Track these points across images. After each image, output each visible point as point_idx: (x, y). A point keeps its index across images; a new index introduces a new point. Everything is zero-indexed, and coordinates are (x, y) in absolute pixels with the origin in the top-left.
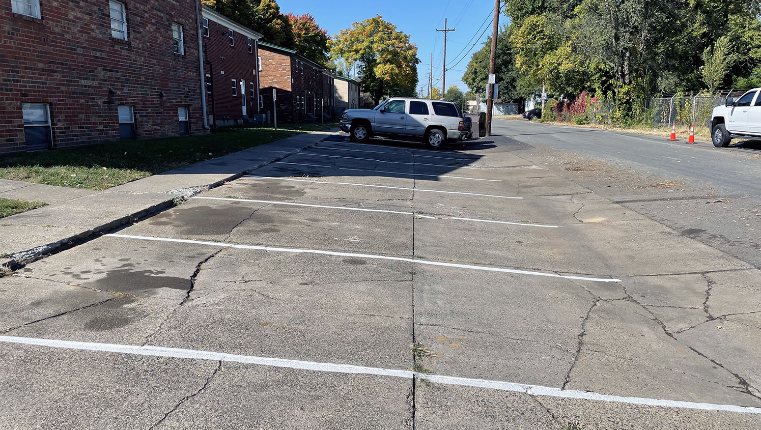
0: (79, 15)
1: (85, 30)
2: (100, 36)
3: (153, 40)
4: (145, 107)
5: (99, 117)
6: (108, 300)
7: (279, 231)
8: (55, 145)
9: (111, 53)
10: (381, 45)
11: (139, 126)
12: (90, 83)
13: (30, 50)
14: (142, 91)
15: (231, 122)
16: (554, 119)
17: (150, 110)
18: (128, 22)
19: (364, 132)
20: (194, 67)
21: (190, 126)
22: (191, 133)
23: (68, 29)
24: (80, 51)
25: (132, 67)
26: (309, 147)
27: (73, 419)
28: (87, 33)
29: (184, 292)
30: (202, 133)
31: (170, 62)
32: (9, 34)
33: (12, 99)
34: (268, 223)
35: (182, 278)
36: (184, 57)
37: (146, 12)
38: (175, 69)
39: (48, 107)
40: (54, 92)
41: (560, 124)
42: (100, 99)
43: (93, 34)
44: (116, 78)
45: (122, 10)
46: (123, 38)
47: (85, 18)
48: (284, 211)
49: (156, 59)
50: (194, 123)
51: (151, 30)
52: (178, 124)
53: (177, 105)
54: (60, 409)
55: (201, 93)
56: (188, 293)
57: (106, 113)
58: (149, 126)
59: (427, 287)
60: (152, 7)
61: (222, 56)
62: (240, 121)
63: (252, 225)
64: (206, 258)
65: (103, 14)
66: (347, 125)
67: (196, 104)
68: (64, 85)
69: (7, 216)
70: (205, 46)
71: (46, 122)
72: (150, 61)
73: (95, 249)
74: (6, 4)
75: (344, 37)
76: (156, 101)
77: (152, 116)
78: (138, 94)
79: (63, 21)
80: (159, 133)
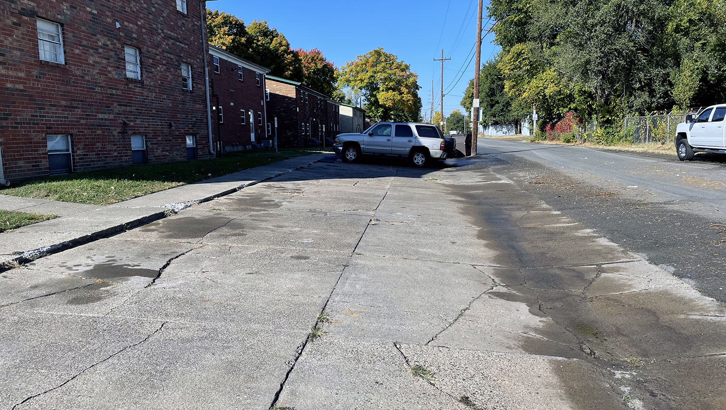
0: (98, 60)
1: (103, 72)
2: (116, 77)
3: (164, 78)
4: (155, 136)
5: (114, 145)
6: (89, 285)
7: (245, 235)
8: (74, 170)
9: (125, 90)
10: (383, 75)
11: (150, 152)
12: (106, 116)
13: (54, 91)
14: (153, 122)
15: (240, 148)
16: (545, 138)
17: (160, 138)
18: (141, 64)
19: (355, 153)
20: (201, 100)
21: (197, 151)
22: (198, 158)
23: (88, 72)
24: (98, 89)
25: (145, 102)
26: (302, 168)
27: (43, 357)
28: (104, 74)
29: (151, 279)
30: (208, 157)
31: (179, 96)
32: (37, 77)
33: (38, 132)
34: (239, 229)
35: (153, 269)
36: (191, 92)
37: (157, 55)
38: (183, 102)
39: (69, 137)
40: (75, 125)
41: (550, 143)
42: (115, 130)
43: (110, 75)
44: (130, 112)
45: (136, 54)
46: (136, 78)
47: (103, 62)
48: (257, 220)
49: (166, 94)
50: (200, 149)
51: (162, 69)
52: (185, 150)
53: (185, 133)
54: (35, 352)
55: (207, 122)
56: (154, 280)
57: (120, 141)
58: (159, 152)
59: (353, 276)
60: (163, 51)
61: (232, 89)
62: (249, 147)
63: (225, 230)
64: (178, 255)
65: (118, 58)
66: (339, 148)
67: (203, 132)
68: (84, 119)
69: (24, 226)
70: (211, 82)
71: (68, 150)
72: (160, 96)
73: (89, 249)
74: (35, 53)
75: (350, 68)
76: (166, 130)
77: (161, 143)
78: (149, 125)
79: (83, 65)
80: (168, 158)
